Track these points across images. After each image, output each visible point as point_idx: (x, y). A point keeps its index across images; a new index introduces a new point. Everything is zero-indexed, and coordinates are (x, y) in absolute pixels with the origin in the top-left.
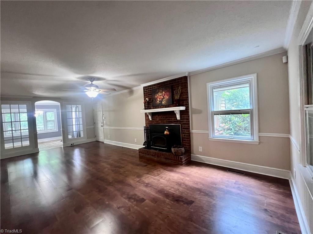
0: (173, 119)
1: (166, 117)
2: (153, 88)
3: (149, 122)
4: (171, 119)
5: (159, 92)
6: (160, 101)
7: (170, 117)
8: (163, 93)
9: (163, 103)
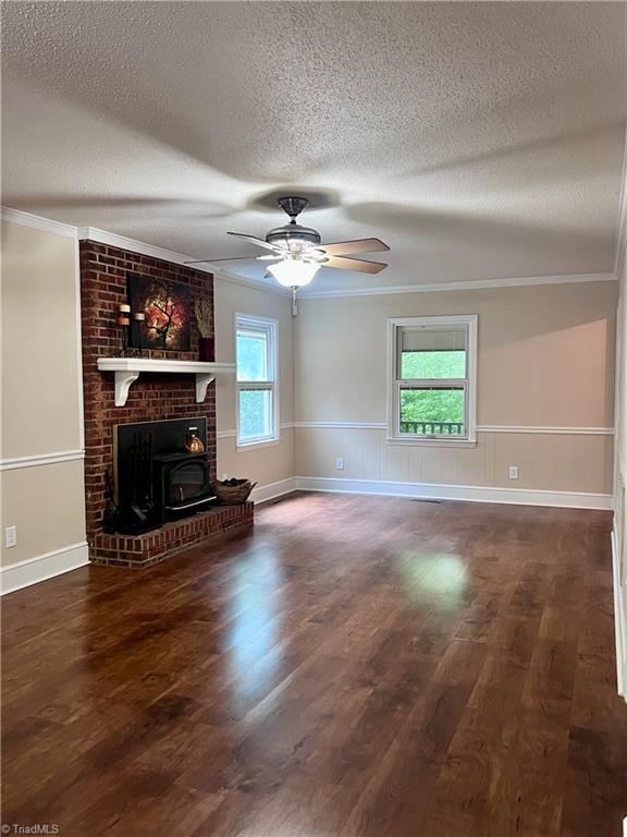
0: (186, 399)
1: (170, 395)
2: (129, 266)
3: (107, 415)
4: (182, 402)
5: (158, 293)
6: (158, 331)
7: (179, 395)
8: (170, 303)
9: (168, 339)
